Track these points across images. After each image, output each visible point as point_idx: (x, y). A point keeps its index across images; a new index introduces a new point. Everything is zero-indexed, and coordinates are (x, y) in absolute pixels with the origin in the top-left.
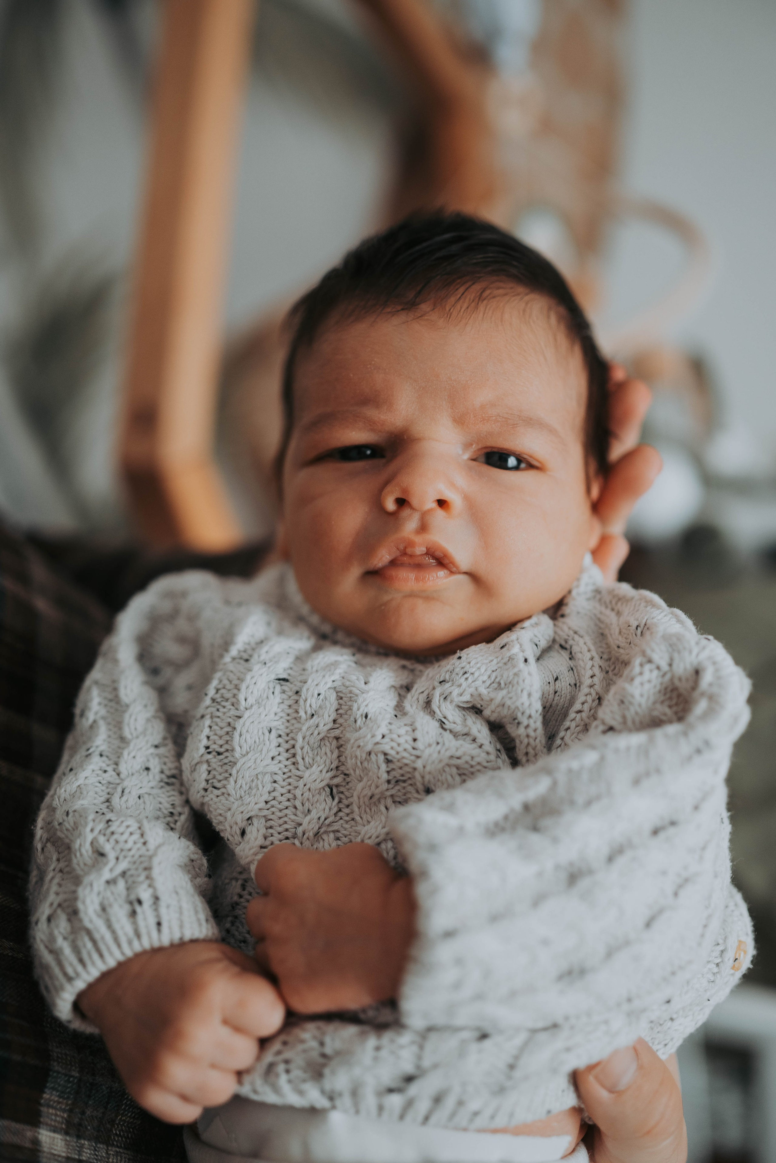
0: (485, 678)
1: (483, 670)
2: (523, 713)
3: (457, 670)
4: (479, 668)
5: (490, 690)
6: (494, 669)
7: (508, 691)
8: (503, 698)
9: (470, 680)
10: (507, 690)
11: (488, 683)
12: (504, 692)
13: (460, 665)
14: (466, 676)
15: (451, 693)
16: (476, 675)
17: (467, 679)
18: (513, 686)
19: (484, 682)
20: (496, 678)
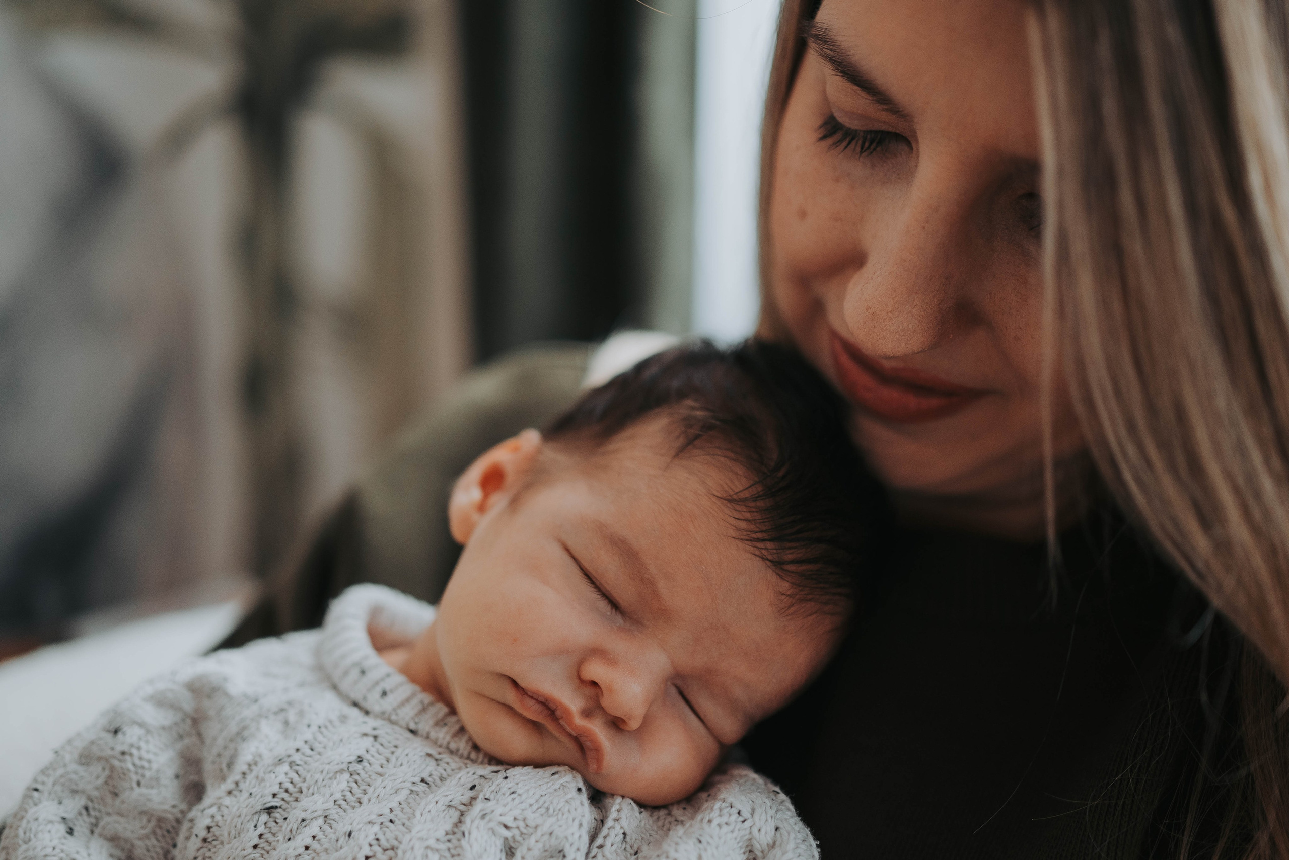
0: (532, 801)
1: (531, 793)
2: (571, 845)
3: (504, 790)
4: (528, 790)
5: (537, 815)
6: (543, 793)
7: (558, 818)
8: (551, 826)
9: (517, 801)
10: (556, 817)
11: (535, 807)
12: (553, 819)
13: (506, 786)
14: (513, 796)
15: (493, 811)
16: (524, 796)
17: (513, 799)
18: (563, 814)
19: (531, 805)
20: (545, 802)
